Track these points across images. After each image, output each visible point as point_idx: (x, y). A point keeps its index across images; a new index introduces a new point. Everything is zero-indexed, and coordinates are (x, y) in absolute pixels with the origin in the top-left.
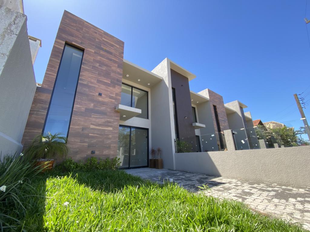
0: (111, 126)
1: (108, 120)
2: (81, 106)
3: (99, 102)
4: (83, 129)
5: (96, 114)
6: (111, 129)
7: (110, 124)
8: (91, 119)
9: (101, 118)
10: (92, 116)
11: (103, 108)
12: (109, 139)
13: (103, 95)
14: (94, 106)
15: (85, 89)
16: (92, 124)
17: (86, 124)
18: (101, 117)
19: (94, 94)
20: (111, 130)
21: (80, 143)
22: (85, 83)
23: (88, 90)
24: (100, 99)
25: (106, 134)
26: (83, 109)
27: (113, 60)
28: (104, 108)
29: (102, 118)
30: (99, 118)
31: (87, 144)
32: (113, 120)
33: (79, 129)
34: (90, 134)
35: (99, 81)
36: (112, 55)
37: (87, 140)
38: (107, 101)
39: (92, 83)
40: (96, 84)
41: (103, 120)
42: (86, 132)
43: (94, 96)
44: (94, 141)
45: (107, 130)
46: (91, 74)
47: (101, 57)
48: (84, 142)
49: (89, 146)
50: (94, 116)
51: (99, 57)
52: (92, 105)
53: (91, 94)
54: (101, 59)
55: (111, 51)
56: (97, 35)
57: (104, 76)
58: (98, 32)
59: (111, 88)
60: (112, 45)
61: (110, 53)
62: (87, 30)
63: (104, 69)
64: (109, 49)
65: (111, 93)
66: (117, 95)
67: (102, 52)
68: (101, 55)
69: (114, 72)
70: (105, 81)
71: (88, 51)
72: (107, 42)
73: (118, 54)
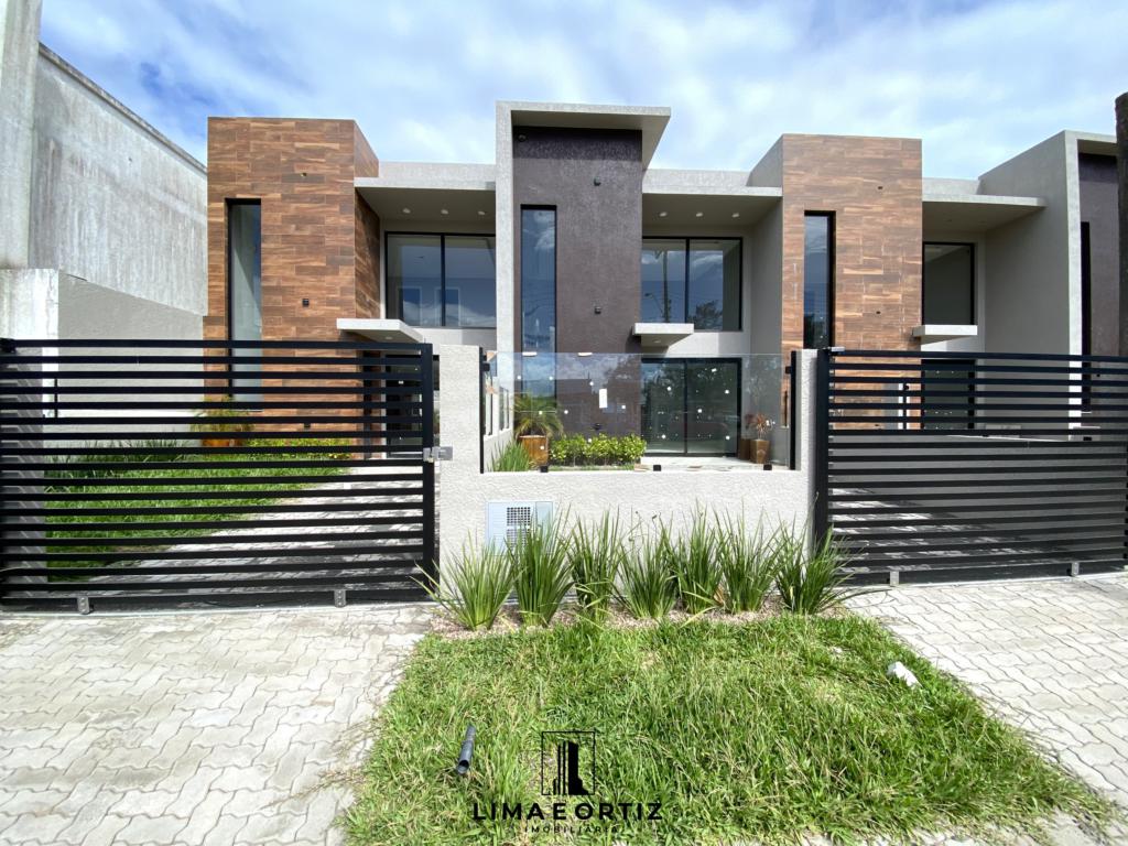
2: (273, 337)
3: (306, 320)
4: (284, 382)
11: (315, 333)
13: (311, 302)
15: (274, 298)
19: (294, 304)
22: (274, 284)
23: (281, 298)
24: (308, 312)
27: (327, 195)
28: (318, 331)
31: (295, 410)
33: (277, 382)
35: (300, 270)
36: (323, 182)
38: (323, 312)
39: (285, 279)
40: (294, 279)
43: (294, 308)
46: (283, 258)
47: (298, 205)
49: (299, 413)
50: (298, 352)
51: (294, 206)
52: (294, 328)
53: (289, 305)
54: (297, 208)
55: (320, 172)
56: (282, 142)
57: (310, 253)
58: (284, 132)
59: (328, 278)
60: (321, 153)
61: (317, 179)
62: (258, 142)
63: (307, 233)
64: (315, 169)
65: (330, 290)
66: (344, 291)
67: (299, 189)
68: (297, 198)
69: (334, 230)
70: (315, 264)
71: (269, 200)
72: (307, 150)
73: (338, 172)
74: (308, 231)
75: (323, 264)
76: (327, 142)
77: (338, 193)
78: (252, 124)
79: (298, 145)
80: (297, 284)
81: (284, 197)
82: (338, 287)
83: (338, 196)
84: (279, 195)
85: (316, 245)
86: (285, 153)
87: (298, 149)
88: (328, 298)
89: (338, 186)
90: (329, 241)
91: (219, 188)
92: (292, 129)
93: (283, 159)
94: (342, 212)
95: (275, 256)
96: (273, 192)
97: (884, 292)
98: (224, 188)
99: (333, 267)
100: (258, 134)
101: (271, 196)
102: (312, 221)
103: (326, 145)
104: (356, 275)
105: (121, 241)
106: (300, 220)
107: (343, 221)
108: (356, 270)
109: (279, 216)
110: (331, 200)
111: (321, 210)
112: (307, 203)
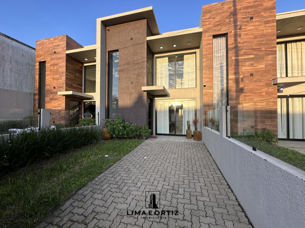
1: (59, 103)
2: (48, 98)
3: (54, 93)
6: (61, 108)
7: (60, 106)
8: (52, 104)
10: (53, 102)
11: (56, 96)
12: (60, 114)
13: (56, 88)
14: (53, 96)
15: (48, 87)
16: (53, 107)
19: (52, 88)
22: (48, 83)
27: (60, 57)
32: (61, 103)
34: (52, 113)
35: (54, 79)
36: (59, 54)
38: (58, 90)
41: (57, 104)
43: (52, 90)
44: (54, 116)
45: (59, 109)
46: (50, 76)
47: (53, 61)
49: (52, 119)
51: (52, 61)
54: (53, 62)
55: (58, 51)
56: (51, 44)
57: (56, 74)
58: (51, 42)
59: (59, 81)
60: (58, 46)
62: (46, 45)
63: (55, 68)
65: (60, 84)
66: (63, 84)
67: (53, 57)
68: (53, 59)
69: (61, 67)
70: (56, 77)
71: (48, 61)
73: (62, 50)
75: (58, 77)
77: (62, 56)
78: (45, 41)
79: (54, 44)
80: (53, 83)
81: (51, 59)
84: (49, 59)
85: (57, 72)
86: (51, 47)
87: (54, 46)
88: (59, 86)
89: (62, 54)
90: (60, 70)
92: (53, 40)
93: (51, 49)
94: (63, 61)
95: (48, 76)
97: (254, 65)
98: (39, 59)
99: (61, 77)
100: (46, 43)
101: (48, 59)
102: (56, 65)
103: (60, 43)
104: (66, 79)
106: (54, 65)
107: (63, 64)
109: (49, 65)
111: (58, 61)
112: (56, 60)
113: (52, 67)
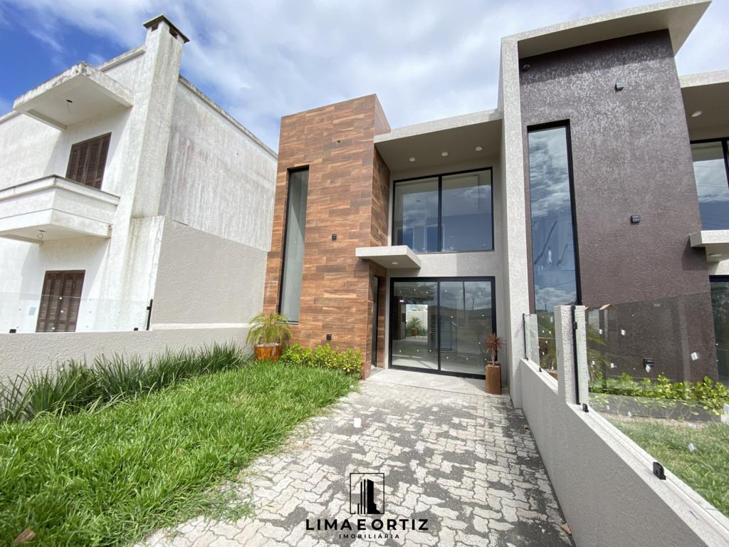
0: (353, 291)
1: (349, 279)
2: (311, 266)
3: (333, 251)
4: (315, 300)
5: (331, 274)
6: (353, 296)
8: (324, 282)
9: (338, 279)
11: (339, 261)
12: (352, 314)
13: (339, 237)
14: (328, 260)
15: (313, 235)
17: (318, 293)
18: (338, 276)
19: (326, 239)
20: (354, 299)
21: (314, 321)
22: (313, 225)
23: (317, 235)
24: (335, 245)
25: (346, 306)
26: (313, 269)
27: (354, 154)
28: (342, 259)
29: (340, 278)
30: (335, 279)
31: (321, 324)
32: (356, 279)
33: (309, 301)
34: (324, 308)
35: (332, 213)
36: (351, 145)
37: (320, 317)
38: (345, 244)
39: (321, 221)
40: (327, 221)
42: (319, 305)
43: (326, 242)
44: (329, 319)
45: (347, 299)
46: (321, 205)
47: (333, 165)
48: (318, 321)
49: (324, 327)
50: (327, 277)
51: (330, 166)
52: (325, 258)
53: (322, 240)
54: (332, 167)
55: (350, 137)
56: (325, 123)
57: (339, 199)
58: (326, 115)
59: (351, 217)
60: (350, 124)
61: (347, 143)
62: (310, 126)
63: (338, 184)
64: (345, 136)
65: (352, 226)
66: (362, 226)
67: (334, 153)
68: (333, 160)
69: (357, 179)
70: (342, 207)
71: (314, 165)
72: (341, 124)
73: (362, 135)
74: (339, 183)
75: (349, 207)
76: (356, 114)
77: (361, 150)
78: (308, 115)
79: (336, 122)
80: (329, 223)
81: (324, 161)
82: (358, 224)
83: (361, 153)
84: (321, 160)
85: (344, 192)
86: (327, 129)
87: (335, 125)
88: (350, 233)
89: (362, 145)
90: (353, 188)
91: (284, 162)
92: (332, 111)
93: (325, 134)
94: (364, 164)
95: (315, 205)
96: (317, 158)
98: (287, 161)
99: (355, 208)
100: (311, 121)
101: (316, 161)
102: (342, 174)
103: (355, 117)
104: (372, 213)
105: (228, 205)
106: (334, 176)
107: (364, 171)
108: (373, 209)
109: (319, 175)
110: (356, 157)
111: (349, 165)
112: (340, 162)
113: (329, 181)
